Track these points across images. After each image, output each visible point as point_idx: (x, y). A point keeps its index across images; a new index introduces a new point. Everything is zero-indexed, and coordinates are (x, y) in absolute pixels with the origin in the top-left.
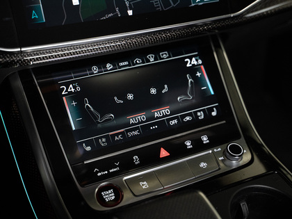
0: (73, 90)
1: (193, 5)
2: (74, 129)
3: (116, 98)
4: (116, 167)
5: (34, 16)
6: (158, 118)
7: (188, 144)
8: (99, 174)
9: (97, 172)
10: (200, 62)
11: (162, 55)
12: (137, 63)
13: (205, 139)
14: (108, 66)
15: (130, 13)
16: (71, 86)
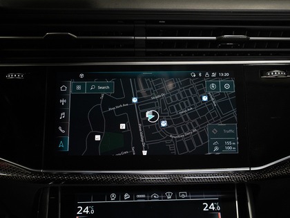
0: (88, 211)
1: (209, 153)
5: (61, 145)
10: (219, 208)
11: (181, 194)
12: (154, 198)
14: (125, 196)
15: (145, 153)
16: (87, 208)
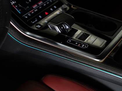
0: (14, 3)
2: (20, 13)
3: (26, 2)
4: (36, 20)
6: (40, 5)
7: (51, 9)
8: (33, 23)
9: (32, 22)
13: (55, 7)
